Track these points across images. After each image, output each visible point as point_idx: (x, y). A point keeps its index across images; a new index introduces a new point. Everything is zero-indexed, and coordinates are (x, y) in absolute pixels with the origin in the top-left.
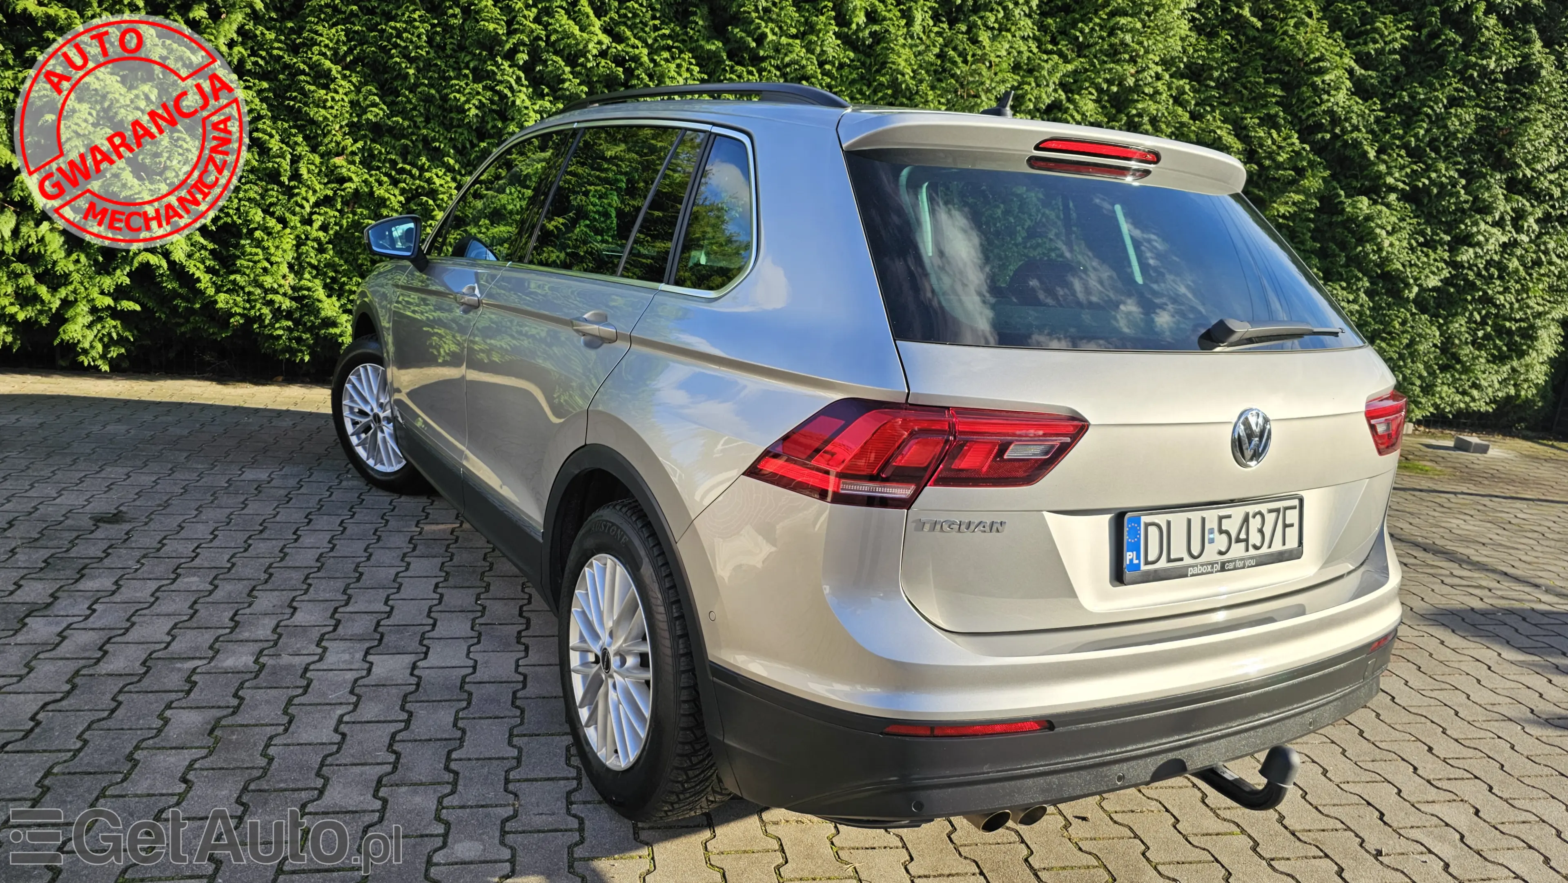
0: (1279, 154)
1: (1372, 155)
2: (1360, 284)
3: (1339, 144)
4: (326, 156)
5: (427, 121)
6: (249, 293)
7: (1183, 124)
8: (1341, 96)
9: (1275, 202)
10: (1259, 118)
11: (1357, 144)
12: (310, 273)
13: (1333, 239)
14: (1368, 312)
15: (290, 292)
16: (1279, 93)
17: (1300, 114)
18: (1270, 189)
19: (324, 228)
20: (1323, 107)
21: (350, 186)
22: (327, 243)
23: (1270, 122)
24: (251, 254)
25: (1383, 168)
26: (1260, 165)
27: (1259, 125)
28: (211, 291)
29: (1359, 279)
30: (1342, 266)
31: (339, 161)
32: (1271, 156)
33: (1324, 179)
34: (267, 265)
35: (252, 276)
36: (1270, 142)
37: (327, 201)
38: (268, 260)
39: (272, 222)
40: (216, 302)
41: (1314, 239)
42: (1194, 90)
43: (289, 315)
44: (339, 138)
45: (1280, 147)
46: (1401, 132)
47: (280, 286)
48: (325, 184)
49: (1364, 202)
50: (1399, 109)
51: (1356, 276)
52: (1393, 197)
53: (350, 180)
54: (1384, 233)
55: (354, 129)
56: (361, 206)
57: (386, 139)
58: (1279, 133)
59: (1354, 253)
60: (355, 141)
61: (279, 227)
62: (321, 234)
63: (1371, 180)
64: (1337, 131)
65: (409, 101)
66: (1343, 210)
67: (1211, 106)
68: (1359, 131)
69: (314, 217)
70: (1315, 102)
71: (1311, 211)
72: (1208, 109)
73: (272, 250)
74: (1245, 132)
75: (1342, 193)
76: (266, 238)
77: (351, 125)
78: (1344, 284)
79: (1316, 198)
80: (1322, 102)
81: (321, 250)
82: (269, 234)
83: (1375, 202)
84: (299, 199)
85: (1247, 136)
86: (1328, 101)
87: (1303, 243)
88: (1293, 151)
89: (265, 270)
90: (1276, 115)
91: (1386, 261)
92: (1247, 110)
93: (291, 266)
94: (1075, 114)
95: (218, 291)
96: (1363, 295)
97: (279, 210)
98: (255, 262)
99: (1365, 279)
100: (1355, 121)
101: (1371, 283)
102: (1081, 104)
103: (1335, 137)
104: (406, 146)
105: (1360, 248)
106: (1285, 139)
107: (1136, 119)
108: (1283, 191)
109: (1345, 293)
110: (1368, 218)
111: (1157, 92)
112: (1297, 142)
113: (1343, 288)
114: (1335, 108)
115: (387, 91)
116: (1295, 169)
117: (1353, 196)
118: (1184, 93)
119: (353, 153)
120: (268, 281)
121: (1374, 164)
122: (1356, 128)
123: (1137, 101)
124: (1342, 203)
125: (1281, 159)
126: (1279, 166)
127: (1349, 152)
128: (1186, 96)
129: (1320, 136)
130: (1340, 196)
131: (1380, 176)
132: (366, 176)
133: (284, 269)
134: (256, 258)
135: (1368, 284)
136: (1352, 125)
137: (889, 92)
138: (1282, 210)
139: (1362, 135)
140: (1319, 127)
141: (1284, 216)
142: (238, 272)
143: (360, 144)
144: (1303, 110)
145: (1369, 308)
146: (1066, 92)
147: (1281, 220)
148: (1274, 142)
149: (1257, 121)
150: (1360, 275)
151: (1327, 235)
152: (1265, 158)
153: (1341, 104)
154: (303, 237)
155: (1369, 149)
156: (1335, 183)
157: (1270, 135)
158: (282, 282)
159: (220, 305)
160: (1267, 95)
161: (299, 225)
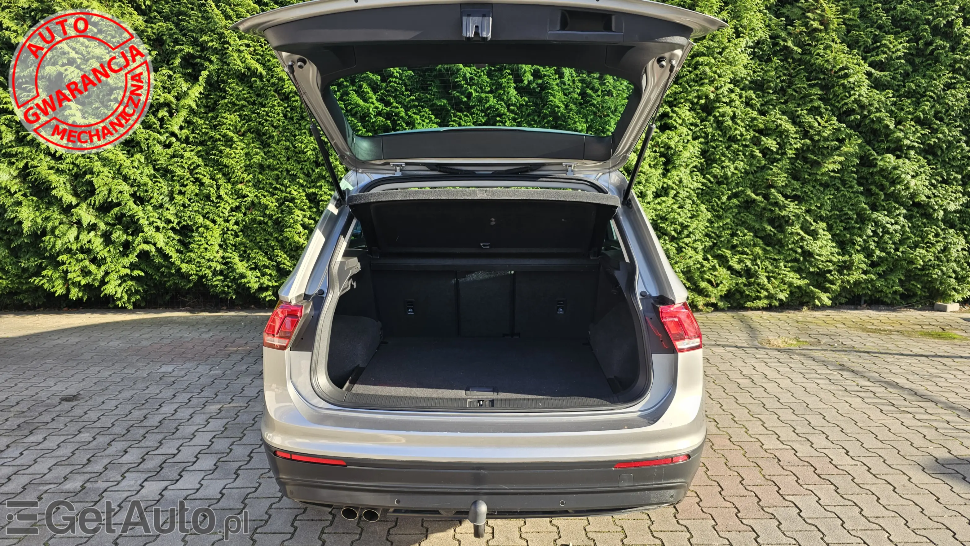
0: (824, 132)
1: (892, 126)
2: (898, 212)
3: (867, 121)
4: (234, 184)
5: (288, 159)
6: (198, 262)
7: (754, 119)
8: (864, 90)
9: (825, 163)
10: (807, 110)
11: (880, 120)
12: (231, 249)
13: (874, 183)
14: (908, 230)
15: (221, 260)
16: (819, 92)
17: (837, 104)
18: (823, 154)
19: (237, 223)
20: (852, 98)
21: (249, 199)
22: (240, 232)
23: (815, 111)
24: (198, 241)
25: (901, 135)
26: (812, 139)
27: (808, 114)
28: (178, 263)
29: (898, 209)
30: (883, 201)
31: (240, 186)
32: (819, 133)
33: (860, 146)
34: (206, 246)
35: (199, 252)
36: (816, 124)
37: (237, 209)
38: (207, 244)
39: (208, 223)
40: (181, 269)
41: (859, 184)
42: (758, 96)
43: (221, 273)
44: (240, 173)
45: (825, 127)
46: (911, 109)
47: (215, 257)
48: (235, 199)
49: (890, 158)
50: (909, 94)
51: (894, 207)
52: (912, 152)
53: (248, 196)
54: (909, 177)
55: (248, 168)
56: (256, 210)
57: (266, 172)
58: (822, 117)
59: (889, 192)
60: (249, 174)
61: (211, 225)
62: (235, 227)
63: (895, 142)
64: (865, 113)
65: (276, 150)
66: (877, 164)
67: (772, 105)
68: (881, 111)
69: (230, 218)
70: (846, 96)
71: (854, 166)
72: (771, 107)
73: (209, 238)
74: (798, 120)
75: (874, 153)
76: (205, 231)
77: (246, 166)
78: (886, 213)
79: (856, 158)
80: (850, 96)
81: (236, 235)
82: (208, 229)
83: (898, 157)
84: (220, 209)
85: (800, 122)
86: (855, 94)
87: (851, 187)
88: (833, 129)
89: (206, 249)
90: (820, 107)
91: (914, 195)
92: (799, 105)
93: (220, 246)
94: (677, 119)
95: (182, 262)
96: (901, 218)
97: (211, 216)
98: (200, 245)
99: (902, 208)
100: (876, 105)
101: (908, 210)
102: (680, 113)
103: (865, 117)
104: (278, 175)
105: (893, 188)
106: (826, 122)
107: (720, 118)
108: (831, 155)
109: (888, 218)
110: (895, 168)
111: (732, 101)
112: (837, 123)
113: (885, 215)
114: (861, 98)
115: (265, 145)
116: (838, 140)
117: (883, 154)
118: (752, 99)
119: (249, 181)
120: (208, 255)
121: (894, 132)
122: (878, 110)
123: (719, 107)
124: (875, 159)
125: (826, 135)
126: (826, 139)
127: (876, 126)
128: (753, 102)
129: (853, 117)
130: (873, 155)
131: (899, 140)
132: (257, 193)
133: (217, 247)
134: (200, 243)
135: (904, 211)
136: (876, 108)
137: (551, 119)
138: (831, 167)
139: (883, 114)
140: (852, 112)
141: (833, 171)
142: (191, 251)
143: (251, 176)
144: (838, 102)
145: (909, 227)
146: (670, 107)
147: (832, 174)
148: (819, 124)
149: (805, 112)
150: (897, 206)
151: (870, 181)
152: (815, 135)
153: (865, 96)
154: (226, 229)
155: (889, 123)
156: (868, 147)
157: (816, 120)
158: (216, 255)
159: (183, 270)
160: (810, 95)
161: (223, 223)
